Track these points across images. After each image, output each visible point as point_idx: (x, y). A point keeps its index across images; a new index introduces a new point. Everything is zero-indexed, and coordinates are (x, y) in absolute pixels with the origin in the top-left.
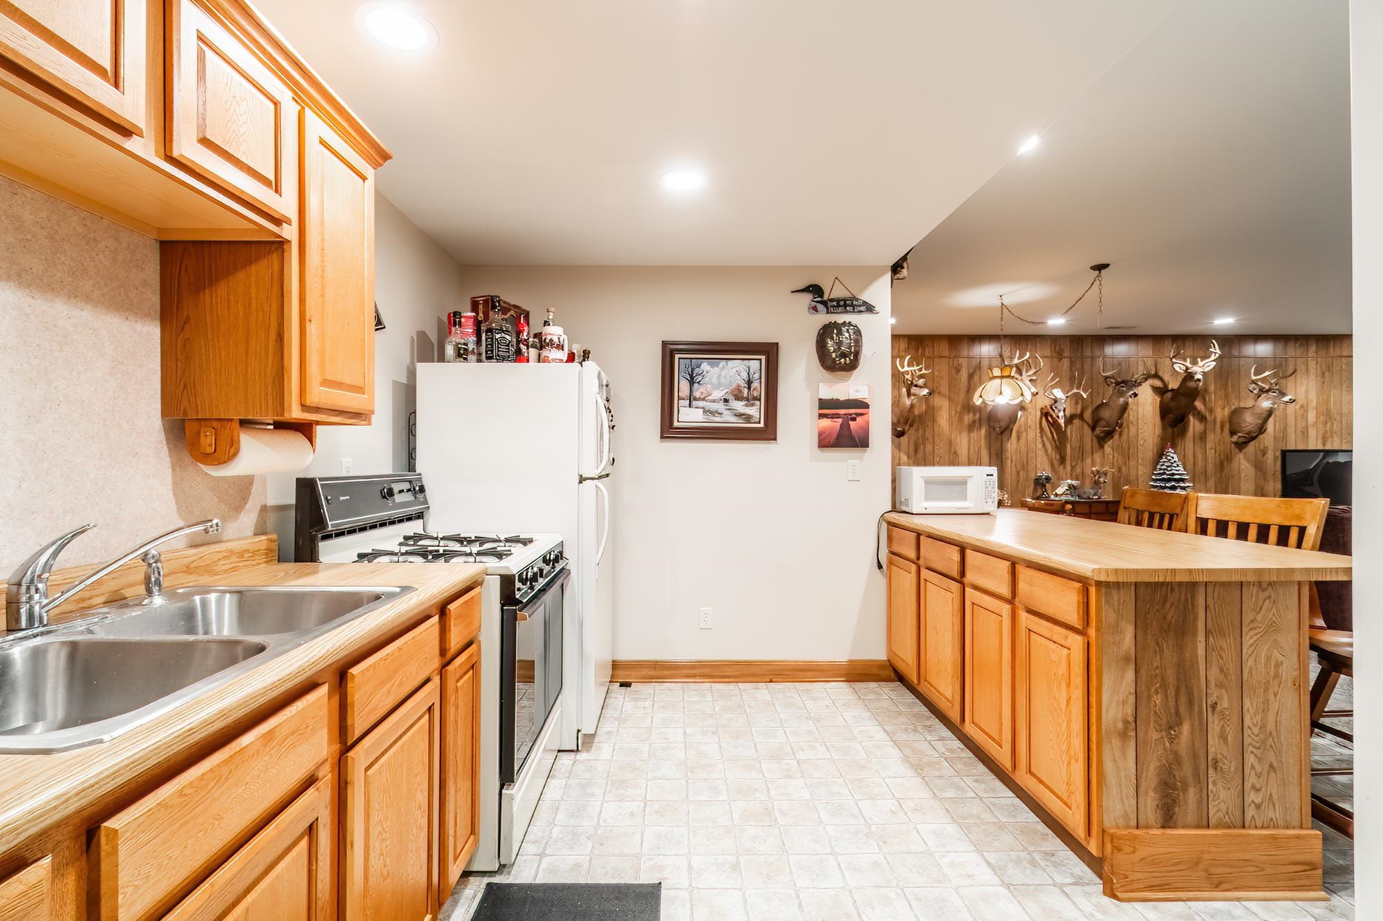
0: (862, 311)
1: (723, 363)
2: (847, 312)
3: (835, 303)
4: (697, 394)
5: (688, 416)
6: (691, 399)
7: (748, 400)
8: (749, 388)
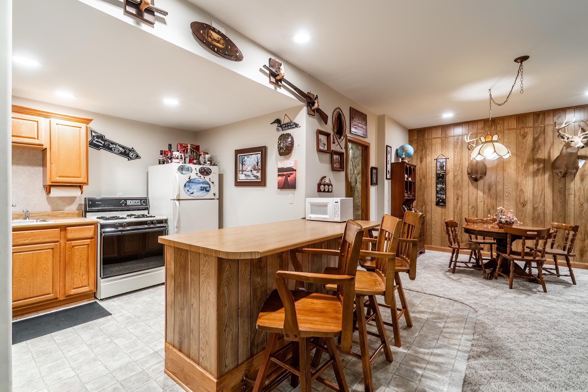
0: (294, 127)
1: (250, 156)
2: (289, 129)
3: (284, 126)
4: (244, 169)
5: (242, 177)
6: (243, 171)
7: (257, 170)
8: (258, 165)
